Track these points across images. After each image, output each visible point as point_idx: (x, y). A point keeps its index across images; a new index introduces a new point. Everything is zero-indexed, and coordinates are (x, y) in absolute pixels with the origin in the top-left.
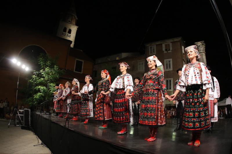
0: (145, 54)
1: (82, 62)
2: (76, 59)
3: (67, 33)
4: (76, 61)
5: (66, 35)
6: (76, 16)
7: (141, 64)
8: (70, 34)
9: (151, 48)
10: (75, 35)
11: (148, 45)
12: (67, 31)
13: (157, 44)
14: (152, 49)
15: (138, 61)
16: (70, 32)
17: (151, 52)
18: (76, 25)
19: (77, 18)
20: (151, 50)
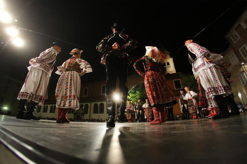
0: (230, 46)
1: (179, 80)
2: (174, 80)
3: (167, 66)
4: (174, 82)
5: (167, 67)
6: (168, 52)
7: (232, 57)
8: (169, 66)
9: (232, 36)
10: (173, 64)
11: (228, 36)
12: (166, 64)
13: (235, 27)
14: (234, 36)
15: (227, 56)
16: (168, 64)
17: (235, 40)
18: (171, 57)
19: (169, 53)
20: (233, 38)
